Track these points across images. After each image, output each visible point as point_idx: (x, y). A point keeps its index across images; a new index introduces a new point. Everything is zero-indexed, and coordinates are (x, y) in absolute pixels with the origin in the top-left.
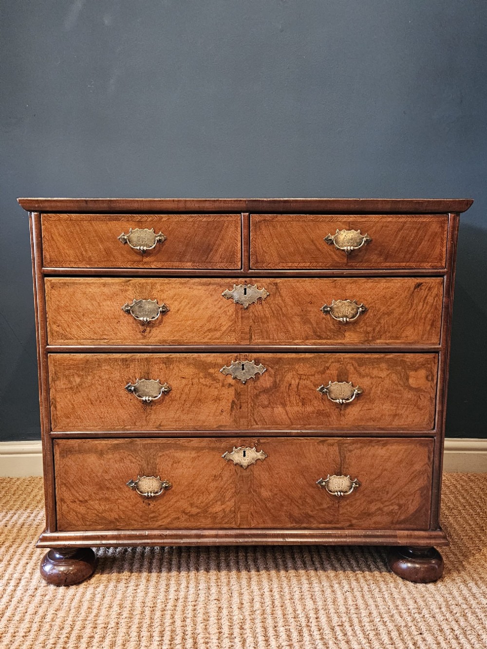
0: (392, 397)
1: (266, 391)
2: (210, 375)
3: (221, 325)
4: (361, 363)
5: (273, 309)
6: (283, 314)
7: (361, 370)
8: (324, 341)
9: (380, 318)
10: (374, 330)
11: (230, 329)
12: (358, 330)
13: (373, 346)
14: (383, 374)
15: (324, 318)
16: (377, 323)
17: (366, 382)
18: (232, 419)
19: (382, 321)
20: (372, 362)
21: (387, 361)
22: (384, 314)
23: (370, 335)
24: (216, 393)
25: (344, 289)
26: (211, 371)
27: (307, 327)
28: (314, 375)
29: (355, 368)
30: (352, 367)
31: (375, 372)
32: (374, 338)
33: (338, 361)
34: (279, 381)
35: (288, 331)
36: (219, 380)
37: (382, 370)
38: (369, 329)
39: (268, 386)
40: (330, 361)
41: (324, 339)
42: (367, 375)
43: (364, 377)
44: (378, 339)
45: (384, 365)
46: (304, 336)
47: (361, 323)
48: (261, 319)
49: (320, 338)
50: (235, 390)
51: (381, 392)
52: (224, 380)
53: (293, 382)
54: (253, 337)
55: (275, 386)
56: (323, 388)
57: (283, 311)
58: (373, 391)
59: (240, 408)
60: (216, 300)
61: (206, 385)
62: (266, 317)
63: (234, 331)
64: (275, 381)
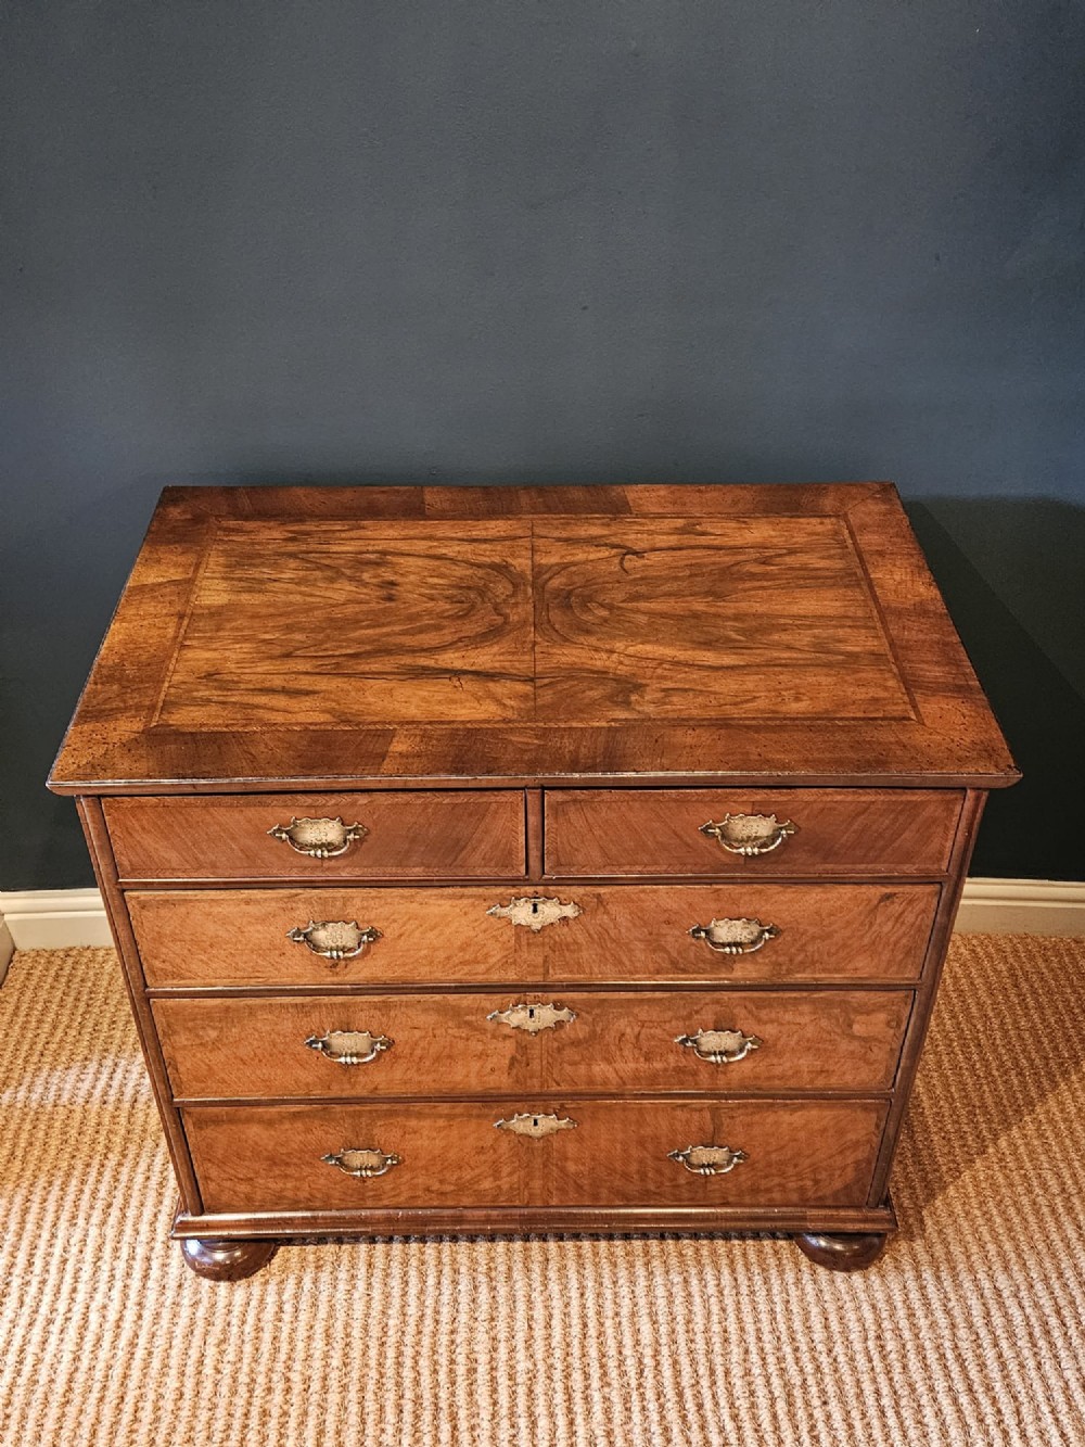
0: (818, 1049)
1: (575, 1043)
2: (468, 1023)
3: (487, 956)
4: (760, 1004)
5: (592, 932)
6: (611, 938)
7: (764, 1014)
8: (692, 976)
9: (805, 945)
10: (791, 960)
11: (504, 960)
12: (760, 961)
13: (788, 980)
14: (805, 1019)
15: (693, 944)
16: (798, 950)
17: (769, 1031)
18: (511, 1080)
19: (810, 948)
20: (784, 1004)
21: (813, 1002)
22: (813, 938)
23: (784, 968)
24: (480, 1047)
25: (735, 902)
26: (468, 1018)
27: (659, 956)
28: (670, 1021)
29: (750, 1012)
30: (744, 1011)
31: (788, 1017)
32: (789, 972)
33: (718, 1002)
34: (602, 1030)
35: (621, 963)
36: (485, 1030)
37: (801, 1014)
38: (781, 959)
39: (581, 1037)
40: (703, 1002)
41: (692, 973)
42: (772, 1021)
43: (766, 1023)
44: (798, 972)
45: (806, 1008)
46: (652, 969)
47: (767, 951)
48: (568, 945)
49: (684, 971)
50: (517, 1042)
51: (798, 1043)
52: (495, 1030)
53: (628, 1030)
54: (551, 971)
55: (593, 1037)
56: (686, 1040)
57: (612, 935)
58: (782, 1041)
59: (528, 1065)
60: (476, 920)
61: (461, 1038)
62: (577, 943)
63: (515, 962)
64: (594, 1031)
